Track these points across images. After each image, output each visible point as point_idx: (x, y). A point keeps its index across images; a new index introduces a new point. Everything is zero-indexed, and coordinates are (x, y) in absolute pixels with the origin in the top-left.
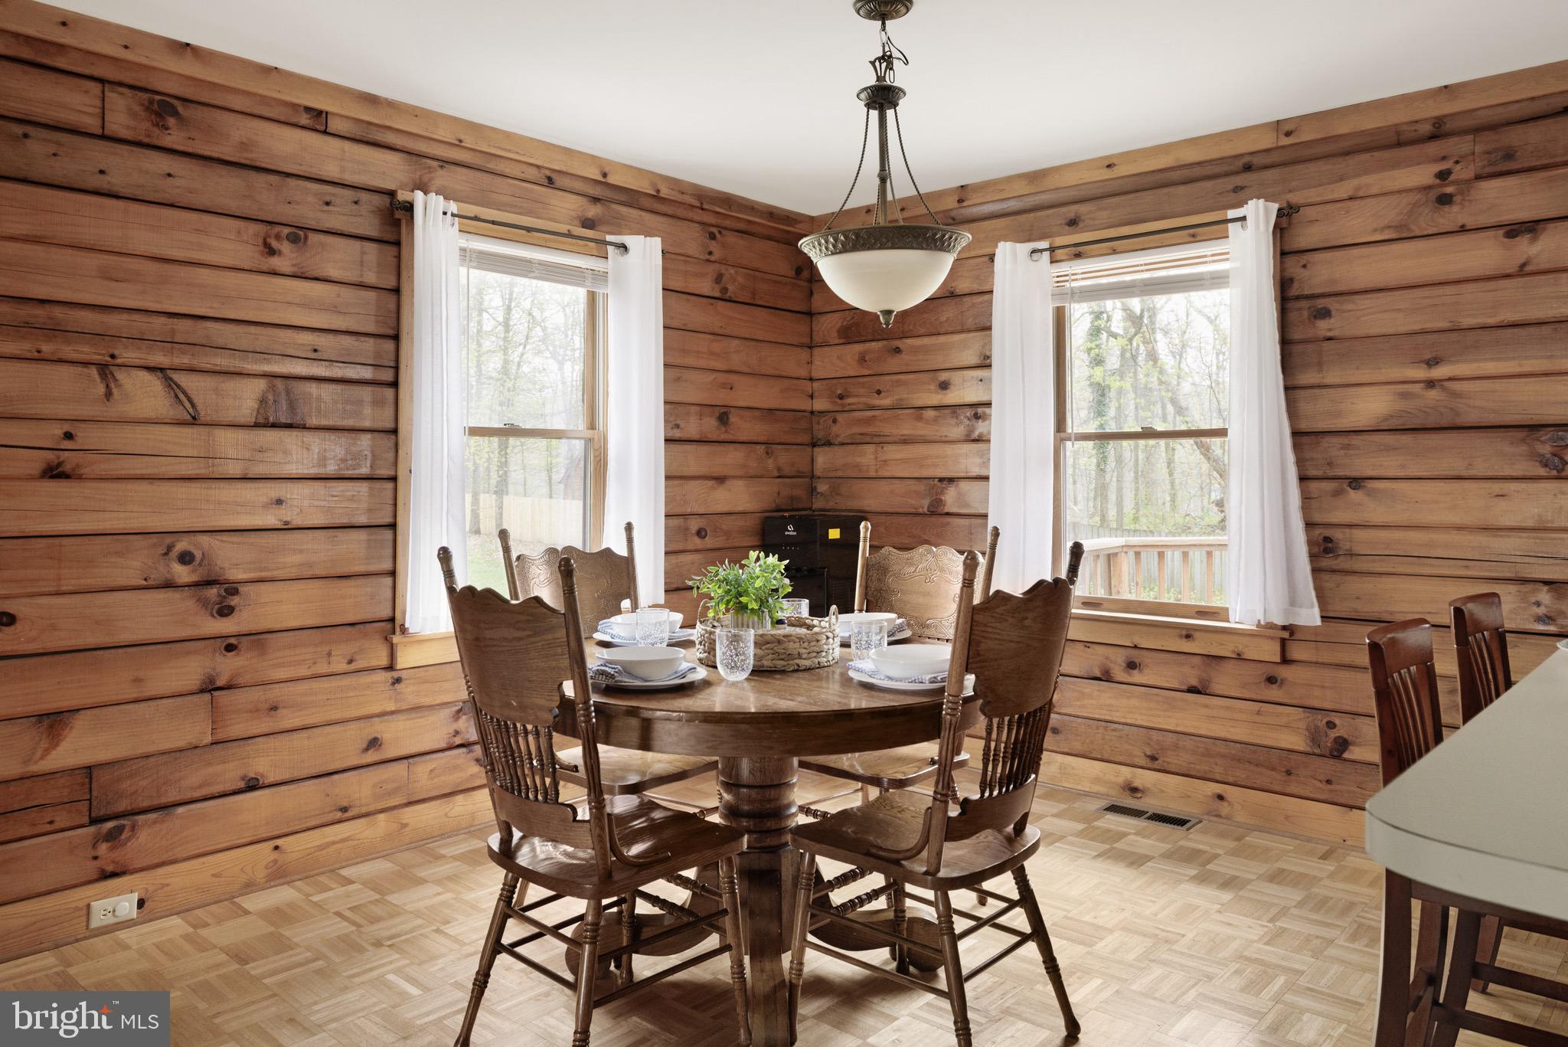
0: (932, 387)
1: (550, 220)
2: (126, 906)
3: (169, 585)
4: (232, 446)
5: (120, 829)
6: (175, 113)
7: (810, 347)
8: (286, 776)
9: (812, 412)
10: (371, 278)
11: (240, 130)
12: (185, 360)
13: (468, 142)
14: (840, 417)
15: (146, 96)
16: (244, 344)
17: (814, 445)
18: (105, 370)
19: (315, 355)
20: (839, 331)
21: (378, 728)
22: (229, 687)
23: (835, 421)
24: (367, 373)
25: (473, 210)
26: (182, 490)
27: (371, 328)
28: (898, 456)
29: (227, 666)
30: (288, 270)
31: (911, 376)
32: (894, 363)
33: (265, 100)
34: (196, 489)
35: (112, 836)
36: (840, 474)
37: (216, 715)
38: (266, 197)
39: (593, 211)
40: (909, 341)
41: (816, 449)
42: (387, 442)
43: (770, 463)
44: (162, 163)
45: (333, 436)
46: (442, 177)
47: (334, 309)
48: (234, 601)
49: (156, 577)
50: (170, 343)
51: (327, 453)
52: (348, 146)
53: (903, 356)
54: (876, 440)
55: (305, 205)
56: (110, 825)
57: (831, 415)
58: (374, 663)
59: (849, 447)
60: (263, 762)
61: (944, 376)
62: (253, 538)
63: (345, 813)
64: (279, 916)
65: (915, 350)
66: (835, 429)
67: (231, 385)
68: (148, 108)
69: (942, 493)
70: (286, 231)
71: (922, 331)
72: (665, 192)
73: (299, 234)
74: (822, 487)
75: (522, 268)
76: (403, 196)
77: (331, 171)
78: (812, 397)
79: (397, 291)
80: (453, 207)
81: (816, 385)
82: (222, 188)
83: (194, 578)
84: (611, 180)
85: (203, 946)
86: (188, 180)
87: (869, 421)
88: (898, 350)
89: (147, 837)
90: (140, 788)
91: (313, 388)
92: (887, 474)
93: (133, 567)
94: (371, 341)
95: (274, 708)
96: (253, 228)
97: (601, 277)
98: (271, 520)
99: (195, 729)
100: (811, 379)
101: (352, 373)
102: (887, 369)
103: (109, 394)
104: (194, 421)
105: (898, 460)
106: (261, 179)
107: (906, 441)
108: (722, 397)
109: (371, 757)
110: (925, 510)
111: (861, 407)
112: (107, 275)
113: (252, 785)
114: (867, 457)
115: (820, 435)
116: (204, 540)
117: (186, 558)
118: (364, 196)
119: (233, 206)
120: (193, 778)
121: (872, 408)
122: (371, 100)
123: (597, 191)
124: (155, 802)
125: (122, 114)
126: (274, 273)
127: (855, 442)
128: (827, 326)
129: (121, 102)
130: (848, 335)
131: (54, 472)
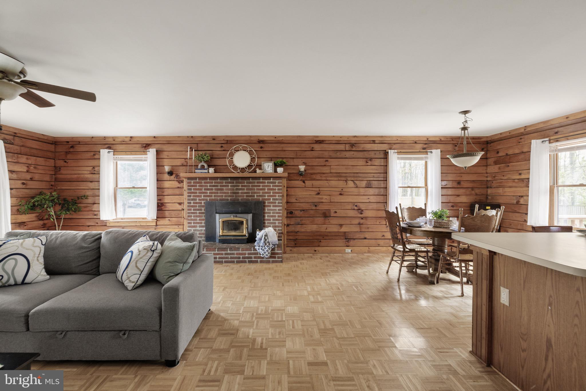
0: (517, 174)
1: (416, 149)
2: (349, 251)
3: (354, 209)
4: (362, 190)
5: (349, 241)
6: (354, 146)
7: (487, 166)
8: (370, 238)
9: (487, 181)
10: (382, 164)
11: (362, 146)
12: (355, 179)
13: (399, 139)
14: (494, 182)
15: (350, 144)
16: (363, 176)
17: (488, 188)
18: (346, 181)
19: (374, 177)
20: (494, 162)
21: (384, 234)
22: (362, 224)
23: (493, 183)
24: (382, 179)
25: (399, 151)
26: (355, 197)
27: (383, 172)
28: (509, 190)
29: (362, 221)
30: (370, 165)
31: (512, 172)
32: (507, 169)
33: (366, 141)
34: (357, 197)
35: (348, 241)
36: (494, 194)
37: (360, 228)
38: (366, 155)
39: (425, 146)
40: (511, 164)
41: (488, 189)
42: (385, 189)
43: (473, 192)
44: (353, 153)
45: (376, 189)
46: (394, 146)
47: (376, 170)
48: (363, 212)
49: (353, 208)
50: (354, 177)
51: (376, 191)
52: (378, 144)
53: (510, 167)
54: (503, 187)
55: (372, 155)
56: (347, 240)
57: (492, 181)
58: (383, 224)
59: (496, 188)
60: (367, 235)
61: (520, 172)
62: (364, 204)
63: (379, 245)
64: (368, 256)
65: (513, 166)
66: (493, 184)
67: (362, 182)
68: (351, 146)
69: (520, 199)
70: (369, 159)
71: (515, 161)
73: (371, 159)
74: (489, 198)
75: (410, 159)
76: (387, 151)
77: (376, 149)
78: (487, 177)
79: (387, 166)
80: (396, 151)
81: (488, 174)
82: (360, 154)
83: (357, 209)
84: (429, 140)
85: (358, 257)
86: (356, 154)
87: (501, 183)
88: (508, 166)
89: (352, 242)
90: (351, 236)
91: (373, 182)
92: (505, 195)
93: (349, 207)
94: (383, 174)
95: (368, 228)
96: (364, 159)
98: (367, 201)
99: (357, 229)
100: (487, 173)
101: (380, 179)
102: (506, 170)
103: (347, 184)
104: (357, 187)
105: (509, 191)
106: (365, 152)
107: (510, 187)
108: (458, 179)
109: (383, 238)
110: (515, 203)
111: (499, 179)
112: (346, 169)
113: (365, 239)
114: (500, 191)
115: (489, 186)
116: (358, 203)
117: (356, 206)
118: (381, 152)
119: (362, 157)
120: (357, 236)
121: (502, 179)
122: (382, 137)
123: (426, 142)
124: (353, 238)
125: (348, 147)
126: (368, 165)
127: (497, 187)
128: (491, 161)
129: (347, 146)
130: (496, 163)
131: (341, 194)
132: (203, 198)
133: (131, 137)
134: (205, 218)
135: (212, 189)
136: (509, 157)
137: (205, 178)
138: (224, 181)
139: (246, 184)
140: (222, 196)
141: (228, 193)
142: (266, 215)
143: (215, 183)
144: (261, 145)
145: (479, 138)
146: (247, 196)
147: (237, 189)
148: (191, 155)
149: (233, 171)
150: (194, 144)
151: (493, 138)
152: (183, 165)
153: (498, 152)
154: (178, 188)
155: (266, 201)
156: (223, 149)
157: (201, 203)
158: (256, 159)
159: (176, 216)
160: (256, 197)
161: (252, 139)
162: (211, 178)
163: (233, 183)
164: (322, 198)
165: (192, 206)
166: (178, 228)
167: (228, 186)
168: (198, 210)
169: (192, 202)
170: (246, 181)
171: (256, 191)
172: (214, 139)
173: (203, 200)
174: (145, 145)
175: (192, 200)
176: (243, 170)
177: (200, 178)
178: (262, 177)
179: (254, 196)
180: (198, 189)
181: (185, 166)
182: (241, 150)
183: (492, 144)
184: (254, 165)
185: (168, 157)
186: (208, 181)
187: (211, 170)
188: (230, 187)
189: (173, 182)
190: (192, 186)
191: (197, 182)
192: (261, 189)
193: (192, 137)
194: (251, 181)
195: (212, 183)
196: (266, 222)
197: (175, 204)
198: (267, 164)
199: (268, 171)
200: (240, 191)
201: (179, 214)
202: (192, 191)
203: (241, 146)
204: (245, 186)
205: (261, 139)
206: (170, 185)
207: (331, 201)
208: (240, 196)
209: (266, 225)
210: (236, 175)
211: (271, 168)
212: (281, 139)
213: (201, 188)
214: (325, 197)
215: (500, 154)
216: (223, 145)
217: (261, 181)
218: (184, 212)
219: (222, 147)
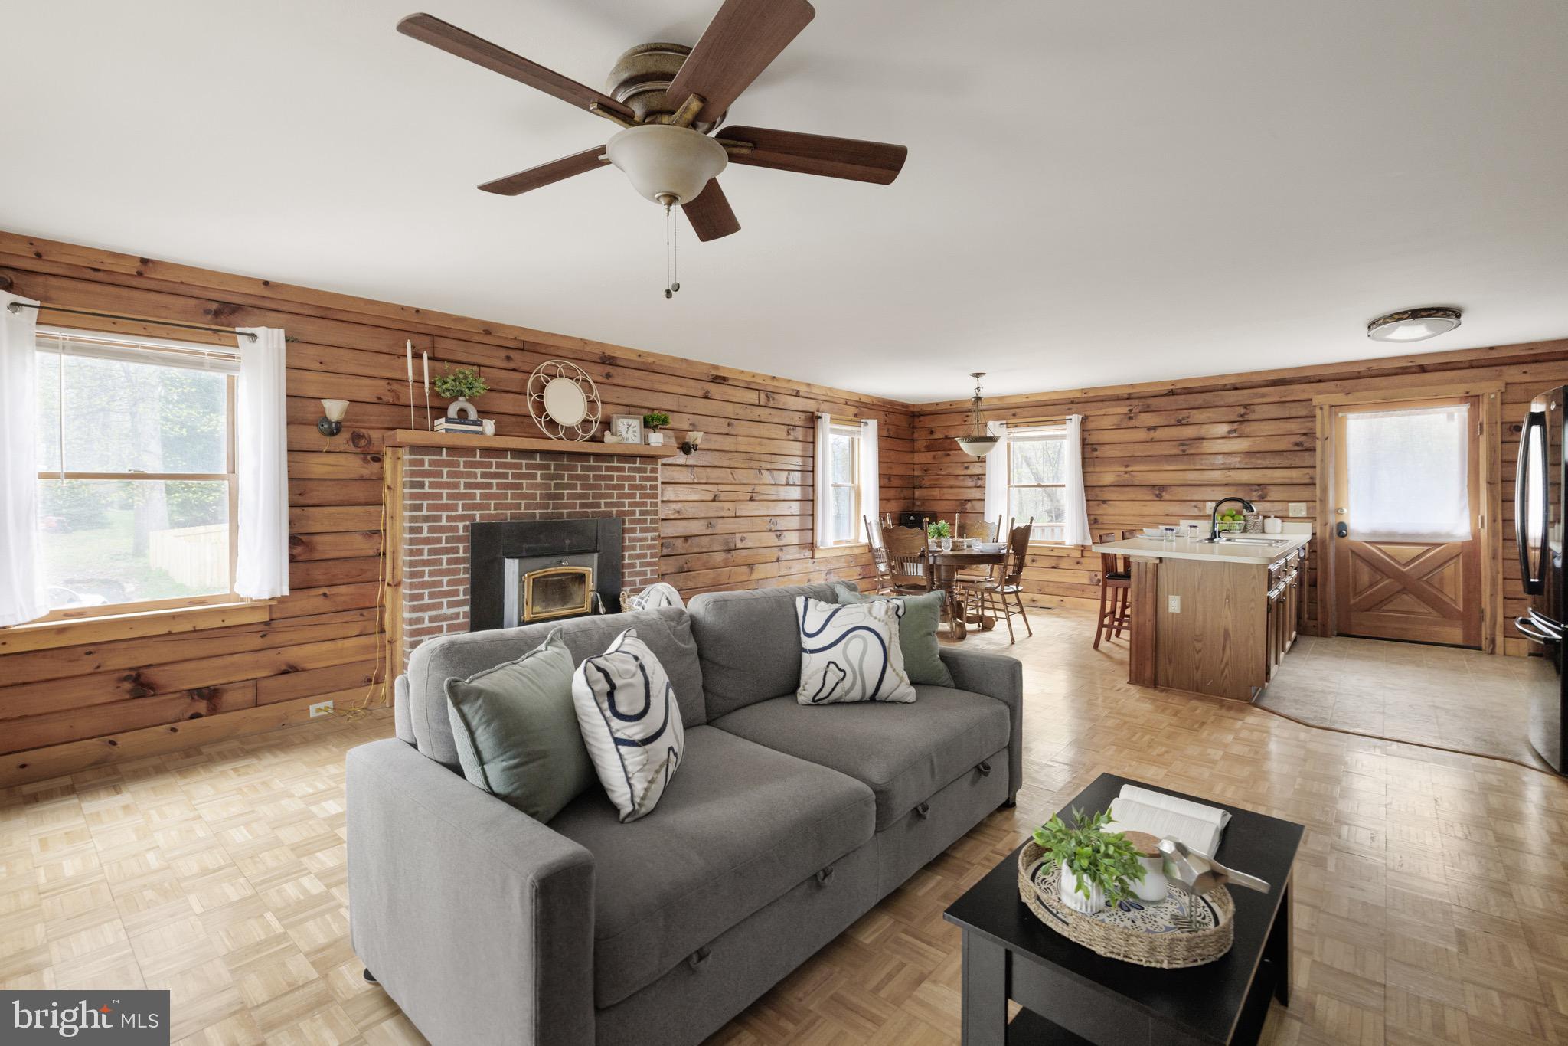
0: (961, 468)
1: (847, 416)
3: (770, 530)
4: (781, 491)
6: (771, 396)
7: (913, 452)
9: (915, 476)
10: (808, 439)
11: (783, 398)
12: (773, 466)
14: (925, 478)
15: (766, 392)
17: (915, 487)
18: (759, 470)
19: (797, 464)
20: (925, 447)
22: (781, 560)
23: (923, 479)
24: (806, 468)
26: (772, 504)
27: (807, 454)
30: (792, 439)
31: (952, 464)
32: (948, 459)
33: (788, 389)
34: (775, 504)
36: (926, 498)
38: (788, 418)
39: (858, 412)
40: (953, 451)
41: (915, 489)
42: (811, 489)
43: (903, 495)
44: (769, 411)
45: (800, 487)
46: (825, 407)
47: (801, 449)
49: (768, 529)
50: (771, 462)
51: (798, 493)
52: (804, 399)
53: (951, 456)
54: (940, 486)
55: (795, 419)
57: (922, 477)
59: (928, 489)
61: (967, 465)
62: (784, 518)
66: (923, 482)
67: (781, 473)
68: (767, 396)
69: (965, 505)
70: (790, 427)
72: (875, 402)
73: (794, 428)
74: (918, 503)
75: (841, 433)
76: (817, 414)
77: (798, 407)
78: (914, 470)
79: (814, 443)
81: (916, 466)
82: (780, 416)
83: (775, 529)
84: (861, 400)
86: (774, 415)
87: (937, 480)
88: (949, 455)
91: (797, 474)
92: (945, 498)
93: (763, 525)
94: (807, 458)
96: (785, 427)
97: (859, 432)
98: (787, 513)
100: (914, 464)
102: (942, 461)
103: (760, 477)
104: (774, 484)
105: (949, 494)
106: (786, 413)
107: (952, 487)
108: (893, 472)
110: (959, 511)
111: (934, 474)
112: (760, 445)
114: (936, 492)
115: (917, 484)
116: (776, 518)
117: (773, 523)
118: (807, 415)
119: (781, 421)
121: (938, 475)
122: (809, 385)
123: (859, 405)
125: (762, 399)
126: (789, 440)
127: (931, 487)
128: (920, 445)
129: (762, 395)
130: (929, 448)
131: (751, 499)
132: (460, 512)
133: (145, 261)
134: (467, 576)
135: (489, 486)
136: (949, 441)
137: (469, 451)
138: (524, 462)
139: (579, 472)
140: (518, 507)
141: (533, 496)
142: (626, 554)
143: (498, 466)
144: (609, 369)
145: (907, 406)
146: (582, 505)
147: (557, 486)
148: (419, 372)
149: (547, 433)
150: (424, 337)
151: (924, 409)
152: (380, 402)
153: (932, 433)
154: (362, 479)
155: (627, 518)
156: (512, 365)
157: (455, 529)
158: (600, 405)
159: (351, 580)
160: (603, 508)
161: (588, 349)
162: (488, 451)
163: (548, 467)
164: (722, 509)
165: (427, 541)
166: (361, 618)
167: (534, 476)
168: (446, 551)
169: (425, 526)
170: (579, 464)
171: (603, 491)
172: (488, 332)
173: (462, 518)
174: (214, 306)
175: (427, 519)
176: (570, 433)
177: (454, 450)
178: (618, 455)
179: (598, 505)
180: (446, 485)
181: (387, 404)
182: (561, 376)
183: (922, 419)
184: (596, 422)
185: (323, 368)
186: (478, 458)
187: (489, 426)
188: (539, 480)
189: (342, 459)
190: (427, 474)
191: (443, 460)
192: (614, 487)
193: (417, 311)
194: (592, 463)
195: (489, 465)
196: (626, 571)
197: (347, 537)
198: (625, 421)
199: (627, 439)
200: (566, 492)
201: (363, 572)
202: (427, 490)
203: (560, 364)
204: (578, 477)
205: (609, 353)
206: (330, 469)
207: (738, 514)
208: (565, 506)
209: (627, 579)
210: (554, 445)
211: (635, 432)
212: (651, 360)
213: (455, 480)
214: (727, 505)
215: (936, 436)
216: (512, 354)
217: (615, 464)
218: (384, 562)
219: (508, 358)
